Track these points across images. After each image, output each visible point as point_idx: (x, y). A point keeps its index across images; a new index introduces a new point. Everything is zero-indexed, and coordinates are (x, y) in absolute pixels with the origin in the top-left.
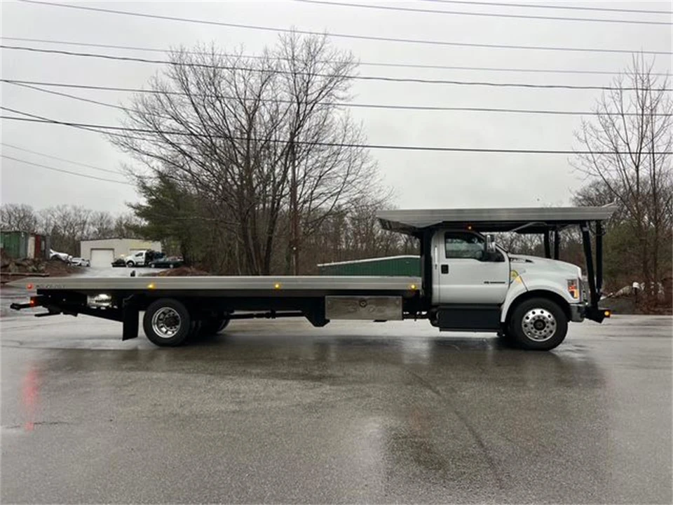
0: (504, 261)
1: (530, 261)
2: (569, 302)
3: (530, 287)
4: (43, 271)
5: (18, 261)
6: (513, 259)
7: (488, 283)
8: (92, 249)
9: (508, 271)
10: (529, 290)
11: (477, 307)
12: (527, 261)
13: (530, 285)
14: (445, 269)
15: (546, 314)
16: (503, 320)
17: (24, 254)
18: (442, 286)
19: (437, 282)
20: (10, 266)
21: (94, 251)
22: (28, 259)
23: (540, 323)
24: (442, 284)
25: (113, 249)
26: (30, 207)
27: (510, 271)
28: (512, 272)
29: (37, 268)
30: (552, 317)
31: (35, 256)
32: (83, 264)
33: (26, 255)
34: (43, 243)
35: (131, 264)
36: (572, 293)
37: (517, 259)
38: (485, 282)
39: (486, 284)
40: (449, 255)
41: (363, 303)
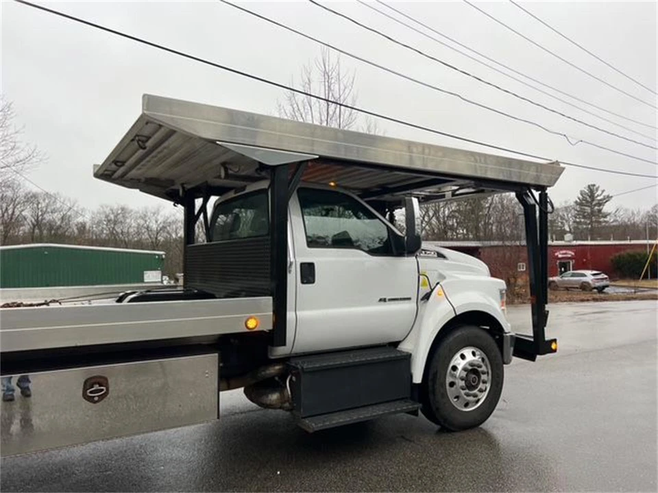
1: (443, 256)
2: (506, 330)
3: (459, 308)
7: (384, 300)
9: (417, 275)
10: (458, 314)
12: (439, 255)
14: (308, 273)
15: (479, 356)
16: (419, 380)
18: (301, 314)
19: (294, 305)
23: (474, 377)
24: (304, 309)
30: (486, 361)
37: (424, 251)
38: (381, 300)
39: (382, 303)
40: (313, 242)
41: (94, 390)
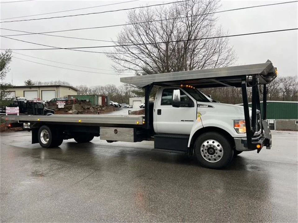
0: (193, 106)
1: (211, 107)
2: (233, 136)
3: (205, 125)
4: (104, 110)
5: (94, 106)
6: (200, 105)
7: (183, 121)
8: (133, 101)
9: (196, 113)
10: (204, 127)
11: (172, 136)
12: (209, 106)
13: (205, 123)
14: (159, 112)
15: (216, 144)
16: (189, 146)
17: (97, 104)
18: (158, 122)
19: (156, 120)
20: (91, 108)
21: (134, 102)
22: (99, 106)
23: (211, 150)
24: (158, 121)
25: (141, 101)
26: (114, 85)
27: (197, 113)
28: (198, 114)
29: (101, 108)
30: (220, 146)
31: (102, 104)
32: (129, 107)
33: (98, 104)
34: (106, 99)
35: (142, 107)
36: (237, 130)
37: (202, 105)
38: (182, 121)
39: (182, 122)
40: (163, 103)
41: (116, 131)
